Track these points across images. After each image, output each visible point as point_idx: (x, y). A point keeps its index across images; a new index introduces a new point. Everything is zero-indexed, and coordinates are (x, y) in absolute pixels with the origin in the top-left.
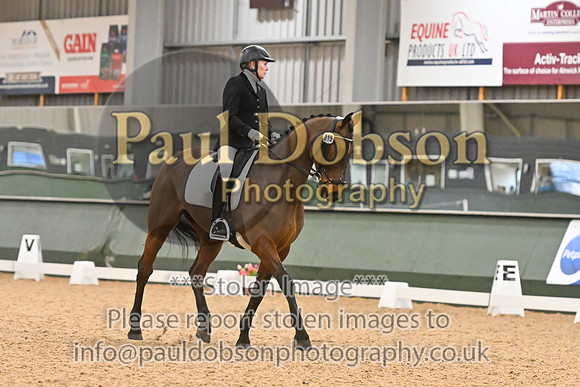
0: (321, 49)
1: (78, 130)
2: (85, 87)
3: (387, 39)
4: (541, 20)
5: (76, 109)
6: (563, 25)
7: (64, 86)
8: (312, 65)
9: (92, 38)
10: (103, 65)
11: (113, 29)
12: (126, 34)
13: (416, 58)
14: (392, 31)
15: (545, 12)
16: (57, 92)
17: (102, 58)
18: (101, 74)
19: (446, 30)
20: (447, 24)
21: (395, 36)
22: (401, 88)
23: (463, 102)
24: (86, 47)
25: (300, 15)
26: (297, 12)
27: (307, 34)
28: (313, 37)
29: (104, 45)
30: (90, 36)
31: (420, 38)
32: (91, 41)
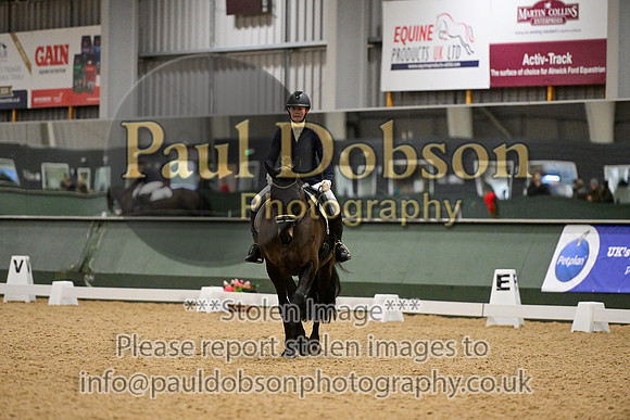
0: (302, 54)
1: (52, 144)
2: (58, 100)
3: (369, 43)
4: (528, 19)
5: (50, 124)
6: (551, 23)
7: (36, 100)
8: (292, 71)
9: (64, 50)
10: (76, 77)
11: (86, 39)
12: (99, 44)
13: (400, 62)
14: (374, 34)
15: (532, 11)
16: (29, 106)
17: (75, 70)
18: (74, 86)
19: (430, 32)
20: (431, 26)
21: (378, 40)
22: (385, 93)
23: (450, 106)
24: (59, 59)
25: (279, 21)
26: (275, 17)
27: (287, 40)
28: (293, 43)
29: (76, 57)
30: (61, 47)
31: (403, 41)
32: (63, 53)
